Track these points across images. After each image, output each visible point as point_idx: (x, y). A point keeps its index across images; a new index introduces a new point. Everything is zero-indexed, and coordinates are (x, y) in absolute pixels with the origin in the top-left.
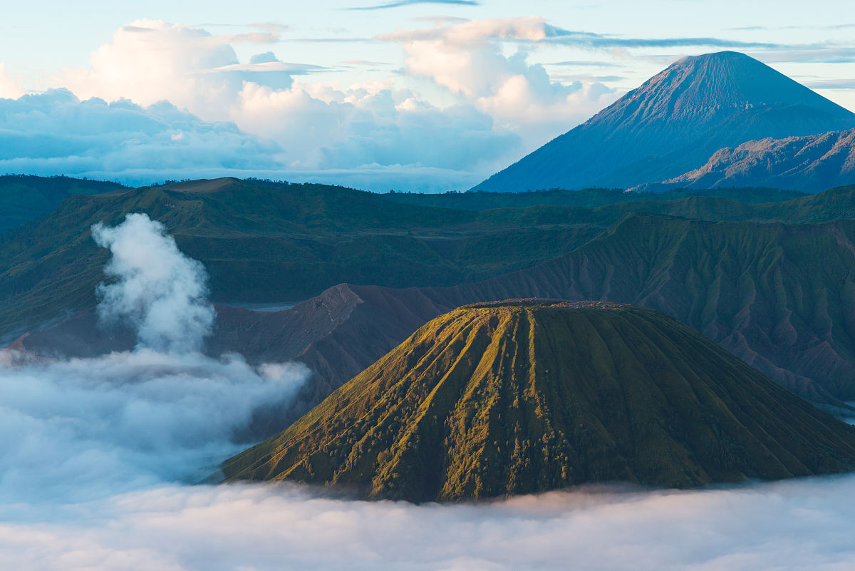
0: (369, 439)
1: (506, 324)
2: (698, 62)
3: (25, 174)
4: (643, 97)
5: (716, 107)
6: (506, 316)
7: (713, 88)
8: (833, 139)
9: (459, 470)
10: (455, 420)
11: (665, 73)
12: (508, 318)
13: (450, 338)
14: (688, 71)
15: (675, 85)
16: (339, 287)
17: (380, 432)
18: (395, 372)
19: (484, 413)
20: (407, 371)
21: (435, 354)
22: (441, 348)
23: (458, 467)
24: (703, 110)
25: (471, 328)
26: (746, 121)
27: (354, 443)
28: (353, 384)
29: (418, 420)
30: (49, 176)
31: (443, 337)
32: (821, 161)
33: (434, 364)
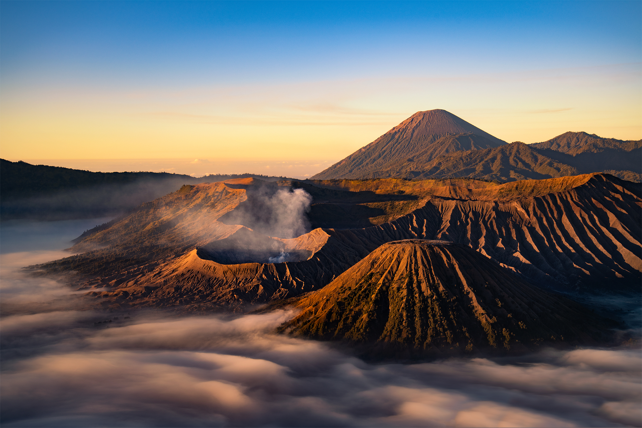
0: (360, 295)
1: (409, 251)
2: (425, 114)
3: (148, 172)
4: (399, 131)
5: (433, 135)
6: (408, 248)
7: (431, 126)
8: (490, 151)
9: (397, 308)
10: (393, 288)
11: (410, 119)
12: (409, 248)
13: (387, 256)
14: (420, 118)
15: (414, 125)
16: (318, 229)
17: (364, 293)
18: (366, 269)
19: (404, 286)
20: (370, 269)
21: (382, 262)
22: (384, 260)
23: (396, 306)
24: (427, 136)
25: (395, 252)
26: (447, 142)
27: (354, 297)
28: (346, 273)
29: (378, 288)
30: (158, 172)
31: (384, 256)
32: (485, 161)
33: (382, 267)
